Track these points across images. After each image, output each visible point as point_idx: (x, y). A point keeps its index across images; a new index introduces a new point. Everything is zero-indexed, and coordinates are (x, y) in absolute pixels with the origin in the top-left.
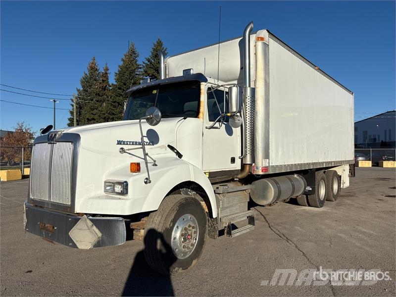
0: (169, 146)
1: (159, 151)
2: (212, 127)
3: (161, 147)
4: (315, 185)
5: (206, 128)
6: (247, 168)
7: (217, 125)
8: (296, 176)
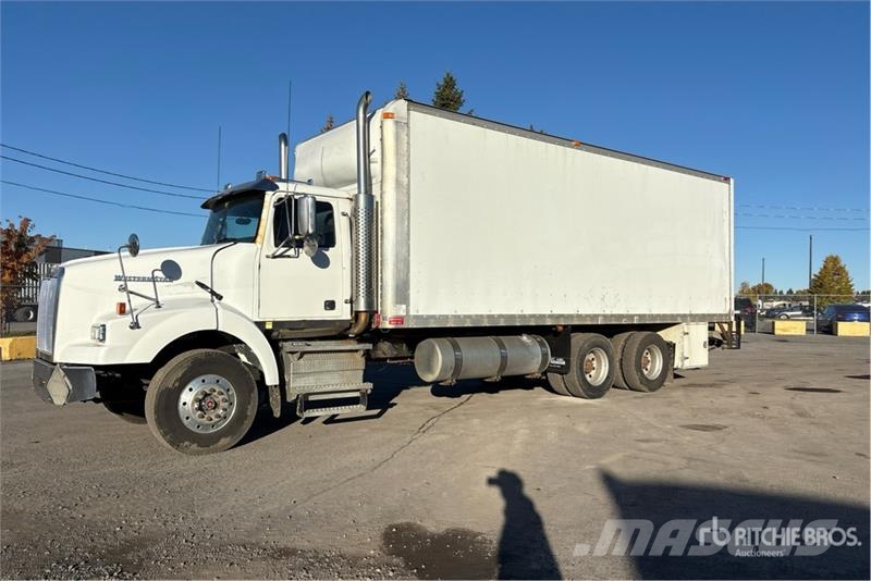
0: (199, 284)
1: (181, 289)
2: (281, 256)
3: (185, 285)
4: (569, 356)
5: (267, 257)
6: (363, 317)
7: (292, 252)
8: (525, 338)
